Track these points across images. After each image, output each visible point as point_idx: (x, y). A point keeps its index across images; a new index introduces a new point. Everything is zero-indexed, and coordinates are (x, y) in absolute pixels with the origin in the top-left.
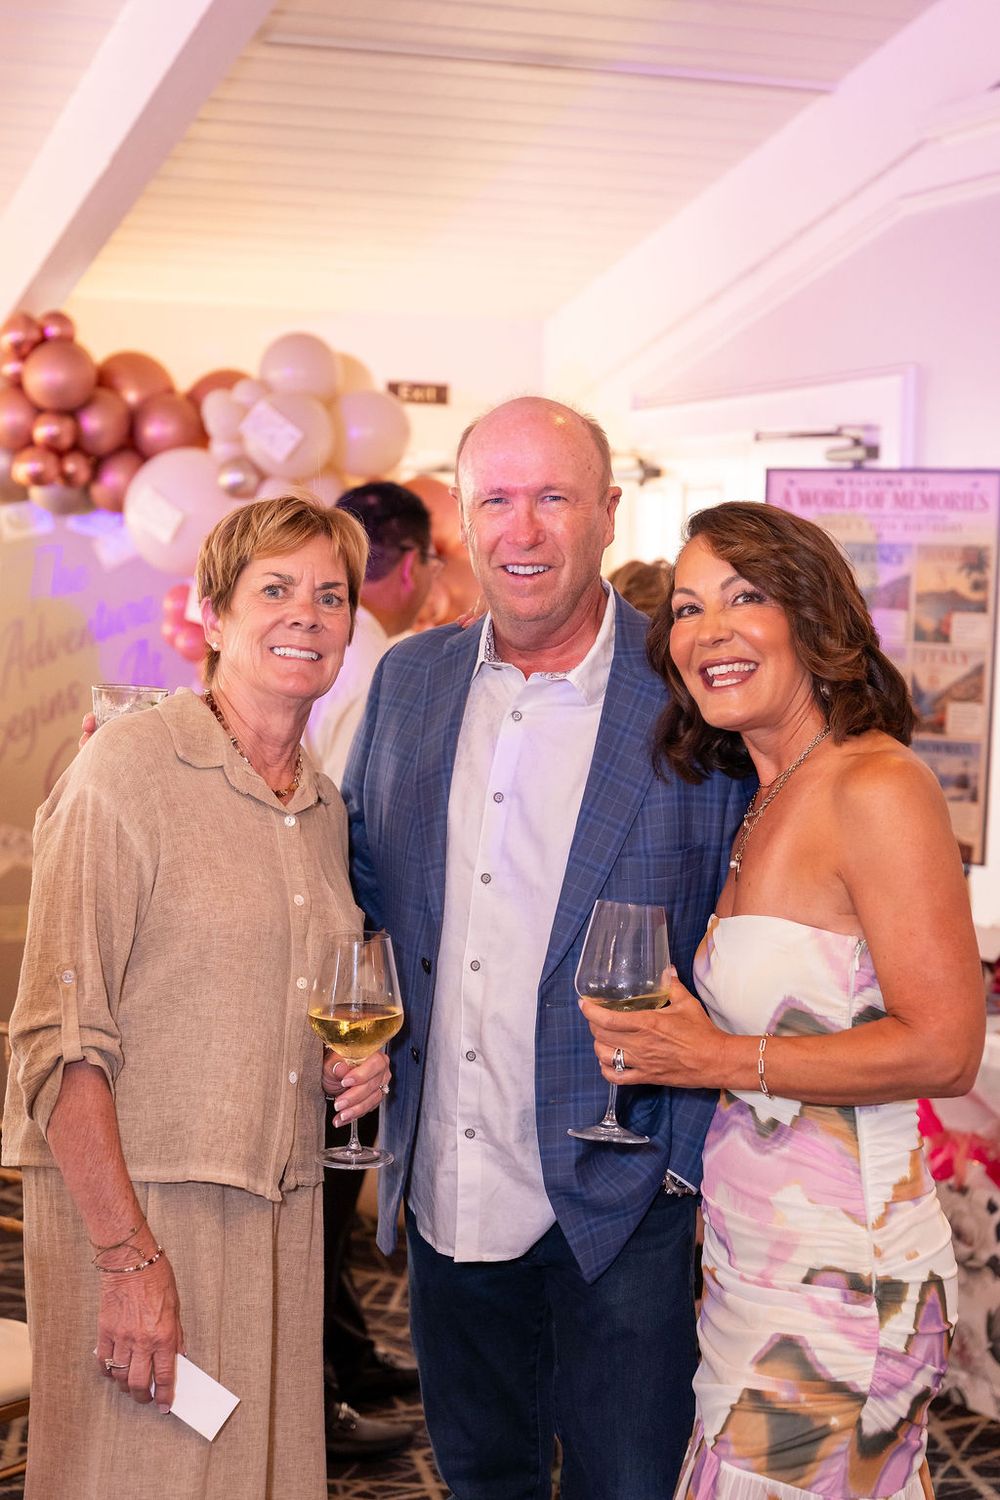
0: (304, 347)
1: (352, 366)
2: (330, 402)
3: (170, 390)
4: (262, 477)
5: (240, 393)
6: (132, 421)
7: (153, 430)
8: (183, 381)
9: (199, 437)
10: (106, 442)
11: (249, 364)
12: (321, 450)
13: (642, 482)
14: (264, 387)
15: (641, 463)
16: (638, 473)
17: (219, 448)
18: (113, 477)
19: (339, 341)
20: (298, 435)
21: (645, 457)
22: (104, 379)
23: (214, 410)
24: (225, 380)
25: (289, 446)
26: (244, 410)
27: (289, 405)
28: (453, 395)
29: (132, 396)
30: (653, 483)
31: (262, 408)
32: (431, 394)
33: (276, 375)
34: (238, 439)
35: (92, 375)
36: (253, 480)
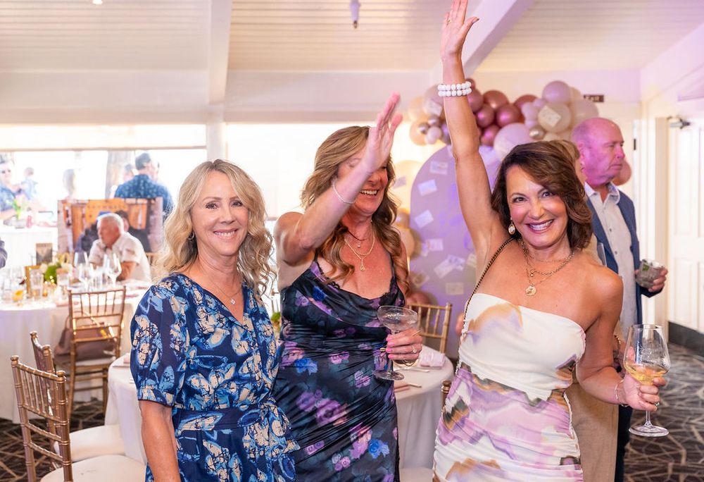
0: (558, 85)
1: (576, 92)
2: (569, 104)
3: (507, 103)
4: (545, 132)
5: (536, 103)
6: (496, 114)
7: (504, 117)
8: (512, 99)
9: (520, 118)
10: (487, 122)
11: (538, 93)
12: (567, 122)
13: (681, 128)
14: (545, 101)
15: (681, 120)
16: (681, 124)
17: (528, 123)
18: (489, 134)
19: (571, 84)
20: (559, 117)
21: (683, 119)
22: (485, 100)
23: (526, 109)
24: (529, 98)
25: (556, 121)
26: (539, 110)
27: (555, 107)
28: (606, 99)
29: (494, 105)
30: (686, 128)
31: (546, 108)
32: (598, 98)
33: (549, 96)
34: (537, 119)
35: (482, 99)
36: (542, 133)
